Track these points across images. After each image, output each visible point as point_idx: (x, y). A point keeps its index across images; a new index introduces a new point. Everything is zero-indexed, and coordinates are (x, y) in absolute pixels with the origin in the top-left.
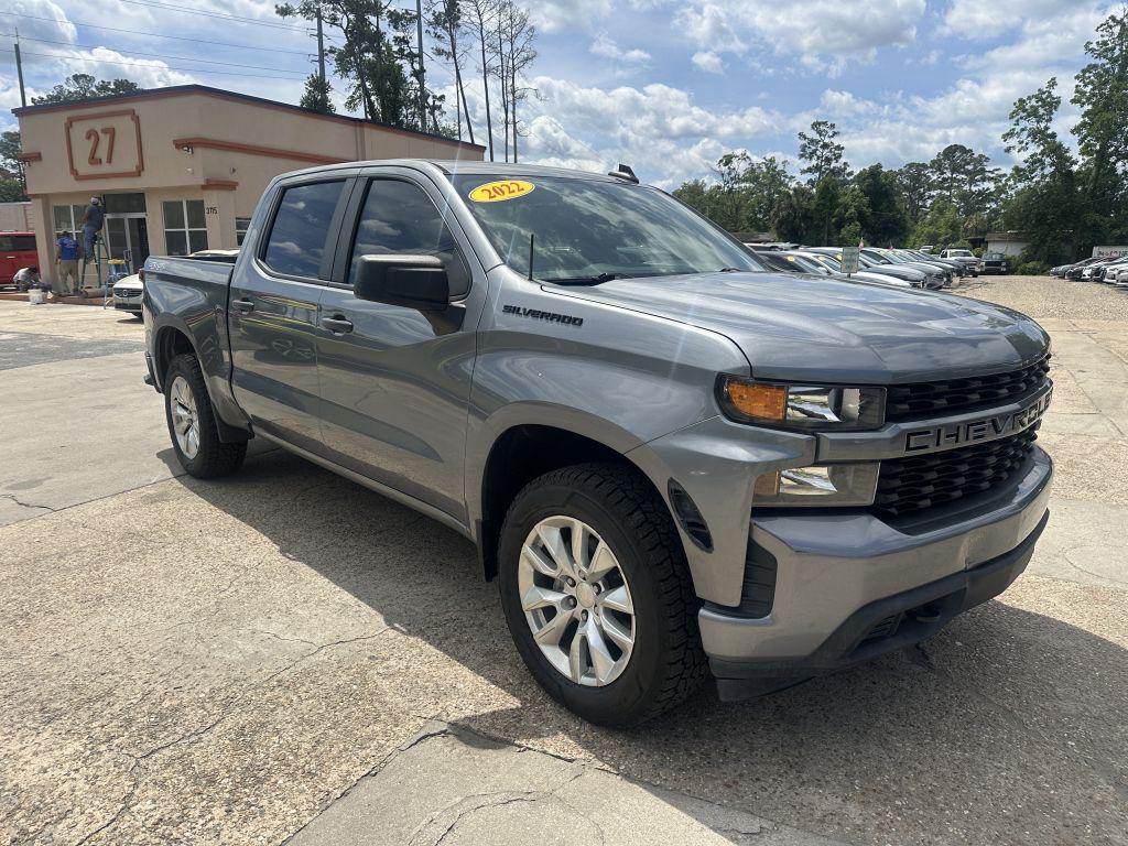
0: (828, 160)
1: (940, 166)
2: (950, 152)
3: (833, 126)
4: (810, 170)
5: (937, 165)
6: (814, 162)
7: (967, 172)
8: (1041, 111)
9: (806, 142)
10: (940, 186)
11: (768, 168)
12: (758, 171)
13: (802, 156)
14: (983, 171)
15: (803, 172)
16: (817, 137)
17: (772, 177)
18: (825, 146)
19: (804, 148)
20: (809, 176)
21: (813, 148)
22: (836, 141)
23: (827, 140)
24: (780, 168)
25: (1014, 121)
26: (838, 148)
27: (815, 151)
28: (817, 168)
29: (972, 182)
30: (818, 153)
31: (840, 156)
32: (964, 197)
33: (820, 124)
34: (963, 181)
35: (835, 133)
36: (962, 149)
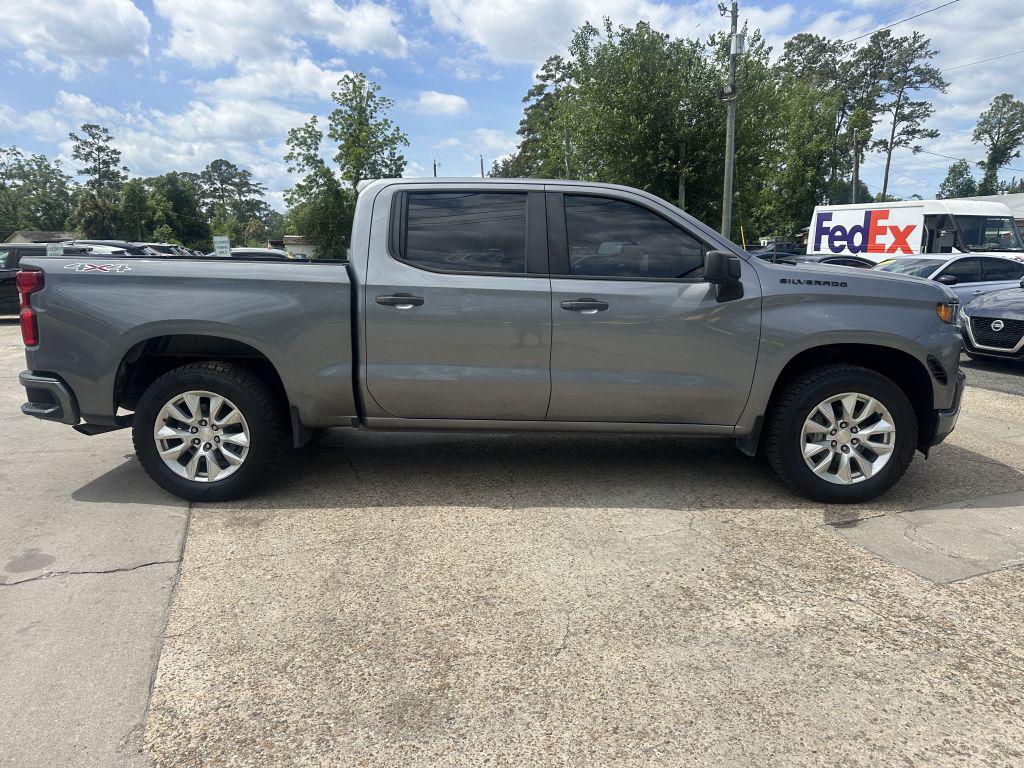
0: (106, 163)
1: (210, 176)
2: (217, 165)
3: (105, 130)
4: (87, 171)
5: (207, 176)
6: (90, 164)
7: (234, 184)
8: (309, 140)
9: (77, 143)
10: (212, 194)
11: (39, 166)
12: (26, 168)
13: (76, 157)
14: (247, 184)
15: (80, 172)
16: (90, 140)
17: (43, 175)
18: (100, 149)
19: (77, 149)
20: (89, 178)
21: (88, 150)
22: (112, 145)
23: (101, 144)
24: (53, 166)
25: (290, 147)
26: (114, 152)
27: (90, 154)
28: (95, 170)
29: (241, 193)
30: (94, 155)
31: (118, 160)
32: (236, 205)
33: (91, 127)
34: (233, 191)
35: (109, 138)
36: (227, 164)
